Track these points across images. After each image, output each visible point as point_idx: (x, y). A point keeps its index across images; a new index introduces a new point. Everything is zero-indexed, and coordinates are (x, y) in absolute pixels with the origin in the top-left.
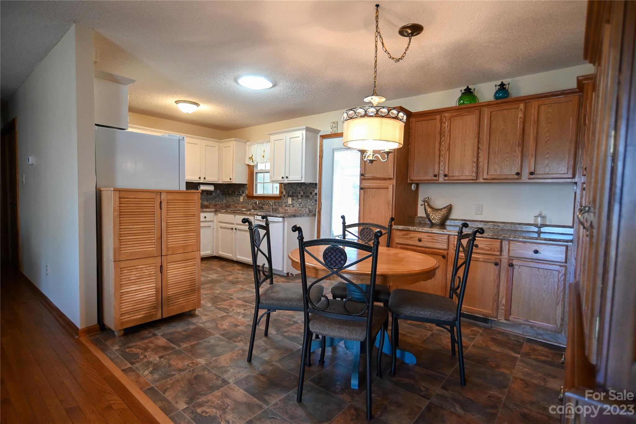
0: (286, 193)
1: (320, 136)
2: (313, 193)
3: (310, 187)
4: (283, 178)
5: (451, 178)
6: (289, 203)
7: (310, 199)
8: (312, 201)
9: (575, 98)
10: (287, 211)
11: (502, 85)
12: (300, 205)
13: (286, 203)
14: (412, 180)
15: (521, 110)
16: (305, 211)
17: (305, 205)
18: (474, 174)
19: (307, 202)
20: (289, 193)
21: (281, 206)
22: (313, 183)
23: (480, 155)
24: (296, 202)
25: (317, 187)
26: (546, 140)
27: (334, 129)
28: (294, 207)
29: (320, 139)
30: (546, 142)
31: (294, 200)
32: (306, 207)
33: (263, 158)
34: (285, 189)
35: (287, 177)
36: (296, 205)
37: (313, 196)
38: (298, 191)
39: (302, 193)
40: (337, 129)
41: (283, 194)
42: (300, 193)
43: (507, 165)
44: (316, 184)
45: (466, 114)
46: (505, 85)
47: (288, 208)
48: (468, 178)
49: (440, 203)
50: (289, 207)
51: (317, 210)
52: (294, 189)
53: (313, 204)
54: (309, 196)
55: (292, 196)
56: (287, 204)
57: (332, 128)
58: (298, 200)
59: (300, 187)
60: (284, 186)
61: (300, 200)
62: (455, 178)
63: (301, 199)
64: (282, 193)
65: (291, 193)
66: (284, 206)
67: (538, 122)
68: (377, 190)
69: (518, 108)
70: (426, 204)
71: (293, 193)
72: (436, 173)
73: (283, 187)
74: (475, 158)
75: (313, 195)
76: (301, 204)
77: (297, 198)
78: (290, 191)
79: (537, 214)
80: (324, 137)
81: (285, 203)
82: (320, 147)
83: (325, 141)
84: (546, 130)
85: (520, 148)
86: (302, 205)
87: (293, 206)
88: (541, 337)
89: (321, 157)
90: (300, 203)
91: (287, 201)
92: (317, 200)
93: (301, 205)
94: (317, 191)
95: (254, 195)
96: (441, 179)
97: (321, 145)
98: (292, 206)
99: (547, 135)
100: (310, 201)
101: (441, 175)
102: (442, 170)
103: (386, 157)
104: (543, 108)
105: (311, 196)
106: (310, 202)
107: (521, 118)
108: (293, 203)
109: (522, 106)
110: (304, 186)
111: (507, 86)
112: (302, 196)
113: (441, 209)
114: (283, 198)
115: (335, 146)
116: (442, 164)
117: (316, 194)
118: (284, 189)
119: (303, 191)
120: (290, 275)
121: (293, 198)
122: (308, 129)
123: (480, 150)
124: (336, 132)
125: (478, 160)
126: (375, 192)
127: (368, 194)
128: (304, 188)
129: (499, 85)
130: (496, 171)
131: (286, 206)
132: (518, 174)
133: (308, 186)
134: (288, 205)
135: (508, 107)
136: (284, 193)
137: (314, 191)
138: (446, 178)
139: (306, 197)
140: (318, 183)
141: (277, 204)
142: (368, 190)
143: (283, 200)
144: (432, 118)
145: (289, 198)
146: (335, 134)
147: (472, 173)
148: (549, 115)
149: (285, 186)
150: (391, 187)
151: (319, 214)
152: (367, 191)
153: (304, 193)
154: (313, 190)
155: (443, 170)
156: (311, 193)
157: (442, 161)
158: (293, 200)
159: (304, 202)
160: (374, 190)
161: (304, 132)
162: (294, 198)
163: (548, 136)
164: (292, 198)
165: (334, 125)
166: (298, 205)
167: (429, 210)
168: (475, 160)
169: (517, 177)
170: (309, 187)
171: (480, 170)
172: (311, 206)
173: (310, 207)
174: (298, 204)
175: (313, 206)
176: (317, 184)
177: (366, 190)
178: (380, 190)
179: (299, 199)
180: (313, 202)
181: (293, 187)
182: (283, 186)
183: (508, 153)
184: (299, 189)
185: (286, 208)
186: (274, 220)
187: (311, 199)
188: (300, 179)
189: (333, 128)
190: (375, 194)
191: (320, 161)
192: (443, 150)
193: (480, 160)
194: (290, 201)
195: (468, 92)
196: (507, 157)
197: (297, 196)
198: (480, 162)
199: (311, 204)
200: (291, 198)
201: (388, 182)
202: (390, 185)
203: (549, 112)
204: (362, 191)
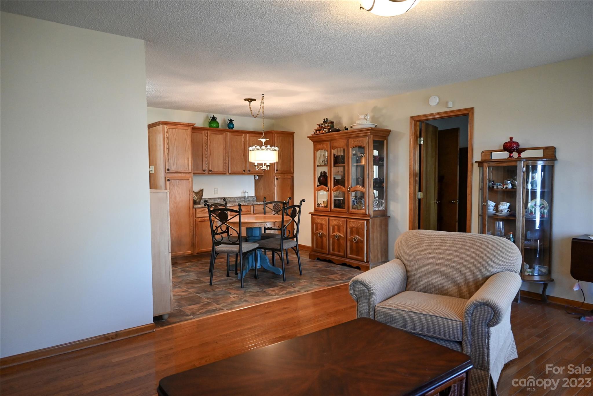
5: (213, 172)
15: (243, 137)
43: (239, 166)
45: (219, 134)
46: (232, 120)
48: (221, 171)
62: (215, 172)
68: (180, 181)
69: (238, 136)
72: (204, 169)
74: (225, 161)
85: (244, 157)
96: (207, 173)
101: (207, 170)
104: (251, 138)
107: (243, 141)
113: (199, 192)
116: (206, 163)
126: (178, 183)
127: (172, 184)
129: (229, 120)
130: (234, 169)
132: (244, 171)
138: (210, 172)
142: (173, 181)
144: (199, 132)
147: (224, 169)
150: (190, 179)
152: (172, 182)
155: (208, 167)
157: (206, 161)
160: (177, 181)
169: (243, 172)
171: (227, 168)
178: (182, 181)
190: (178, 184)
192: (207, 154)
193: (227, 162)
195: (214, 119)
201: (188, 175)
202: (190, 177)
203: (253, 141)
204: (168, 182)
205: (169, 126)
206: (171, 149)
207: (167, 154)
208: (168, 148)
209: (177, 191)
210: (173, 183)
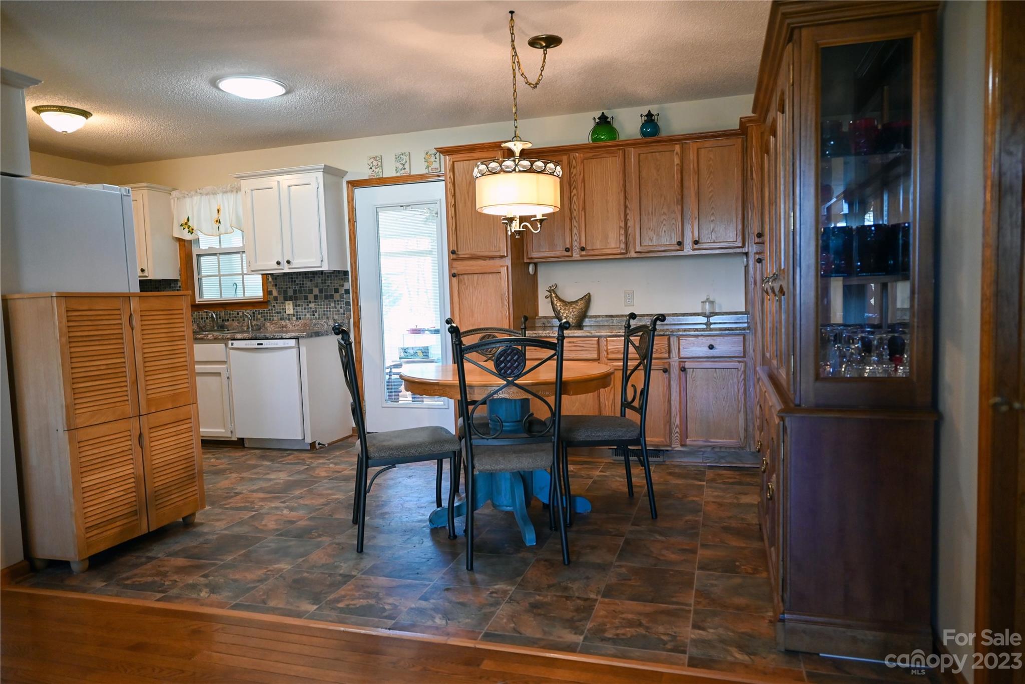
0: (279, 293)
1: (347, 181)
2: (340, 290)
3: (332, 278)
4: (278, 263)
5: (592, 253)
6: (287, 313)
7: (335, 301)
8: (338, 304)
9: (738, 142)
10: (286, 328)
11: (650, 115)
12: (314, 315)
13: (280, 313)
14: (532, 258)
15: (677, 153)
16: (326, 325)
17: (324, 315)
18: (623, 246)
19: (330, 308)
20: (285, 292)
21: (270, 319)
22: (339, 272)
23: (628, 217)
24: (305, 309)
25: (348, 279)
26: (710, 196)
27: (377, 170)
28: (300, 319)
29: (348, 187)
30: (710, 199)
31: (299, 305)
32: (328, 318)
33: (216, 225)
34: (276, 285)
35: (288, 262)
36: (305, 315)
37: (341, 296)
38: (306, 287)
39: (316, 291)
40: (381, 170)
41: (272, 295)
42: (311, 291)
43: (665, 231)
44: (346, 273)
45: (605, 155)
46: (653, 115)
47: (287, 321)
48: (615, 251)
49: (572, 293)
50: (289, 319)
51: (352, 321)
52: (297, 284)
53: (341, 311)
54: (332, 297)
55: (293, 298)
56: (283, 315)
57: (371, 168)
58: (308, 305)
59: (311, 281)
60: (272, 279)
61: (312, 305)
62: (596, 252)
63: (315, 302)
64: (270, 293)
65: (290, 293)
66: (275, 318)
67: (698, 172)
68: (480, 276)
69: (674, 151)
70: (553, 295)
71: (295, 292)
72: (568, 246)
73: (270, 282)
74: (622, 221)
75: (340, 293)
76: (316, 312)
77: (306, 301)
78: (288, 289)
79: (704, 299)
80: (355, 184)
81: (278, 313)
82: (348, 202)
83: (359, 192)
84: (708, 182)
85: (679, 207)
86: (319, 315)
87: (297, 318)
88: (723, 461)
89: (353, 221)
90: (313, 311)
91: (284, 309)
92: (349, 302)
93: (316, 315)
94: (348, 285)
95: (197, 303)
96: (576, 255)
97: (350, 199)
98: (294, 318)
99: (710, 190)
100: (335, 305)
101: (576, 248)
102: (576, 240)
103: (539, 226)
104: (702, 151)
105: (337, 296)
106: (336, 308)
107: (678, 164)
108: (297, 312)
109: (677, 148)
110: (319, 277)
111: (656, 117)
112: (316, 297)
113: (577, 301)
114: (273, 303)
115: (380, 202)
116: (575, 231)
117: (347, 292)
118: (273, 285)
119: (317, 287)
120: (318, 446)
121: (296, 302)
122: (329, 171)
123: (627, 209)
124: (381, 176)
125: (626, 224)
126: (478, 280)
127: (465, 284)
128: (320, 281)
129: (646, 116)
130: (651, 240)
131: (281, 319)
132: (679, 243)
133: (328, 277)
134: (286, 316)
135: (660, 148)
136: (275, 293)
137: (343, 286)
138: (584, 253)
139: (326, 297)
140: (349, 269)
141: (259, 316)
142: (466, 276)
143: (274, 306)
145: (287, 302)
146: (379, 179)
147: (620, 243)
148: (711, 162)
149: (276, 279)
150: (504, 271)
151: (356, 329)
152: (464, 279)
153: (321, 291)
154: (341, 284)
155: (578, 240)
156: (336, 291)
157: (575, 226)
158: (296, 306)
159: (321, 308)
160: (476, 276)
161: (320, 175)
162: (299, 302)
163: (712, 191)
164: (293, 303)
165: (375, 163)
166: (308, 316)
167: (558, 305)
168: (622, 224)
169: (678, 248)
170: (331, 280)
171: (631, 239)
172: (339, 314)
173: (336, 317)
174: (308, 312)
175: (342, 314)
176: (347, 271)
177: (461, 277)
178: (486, 275)
179: (310, 302)
180: (341, 308)
181: (295, 281)
182: (270, 279)
183: (664, 214)
184: (309, 284)
185: (283, 323)
186: (277, 344)
187: (338, 301)
188: (319, 265)
189: (373, 168)
190: (477, 283)
191: (350, 230)
192: (575, 210)
193: (630, 224)
194: (289, 308)
195: (604, 122)
196: (664, 219)
197: (306, 298)
198: (629, 227)
199: (339, 311)
200: (291, 302)
201: (498, 262)
202: (501, 266)
203: (711, 158)
204: (455, 280)
205: (454, 156)
206: (460, 206)
207: (452, 218)
208: (455, 205)
209: (474, 298)
210: (466, 281)
